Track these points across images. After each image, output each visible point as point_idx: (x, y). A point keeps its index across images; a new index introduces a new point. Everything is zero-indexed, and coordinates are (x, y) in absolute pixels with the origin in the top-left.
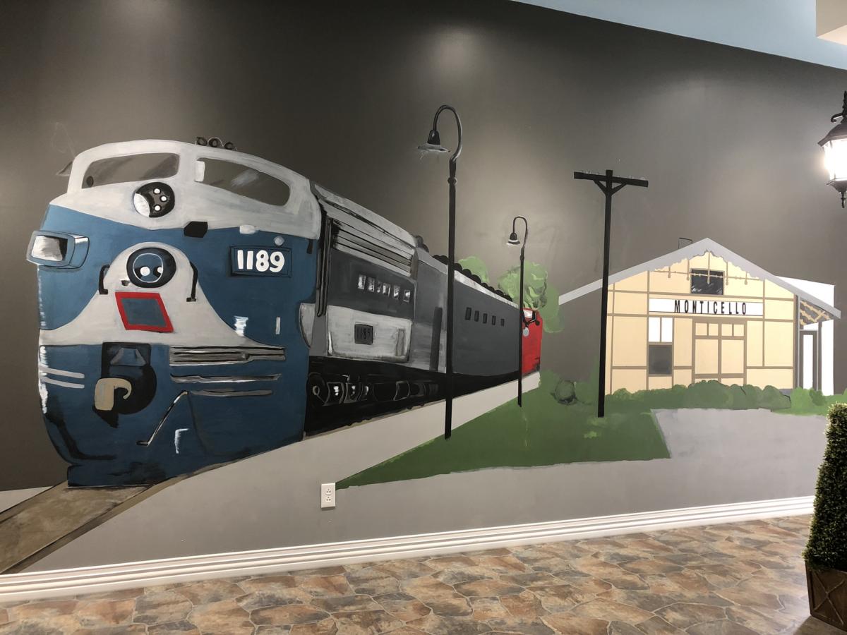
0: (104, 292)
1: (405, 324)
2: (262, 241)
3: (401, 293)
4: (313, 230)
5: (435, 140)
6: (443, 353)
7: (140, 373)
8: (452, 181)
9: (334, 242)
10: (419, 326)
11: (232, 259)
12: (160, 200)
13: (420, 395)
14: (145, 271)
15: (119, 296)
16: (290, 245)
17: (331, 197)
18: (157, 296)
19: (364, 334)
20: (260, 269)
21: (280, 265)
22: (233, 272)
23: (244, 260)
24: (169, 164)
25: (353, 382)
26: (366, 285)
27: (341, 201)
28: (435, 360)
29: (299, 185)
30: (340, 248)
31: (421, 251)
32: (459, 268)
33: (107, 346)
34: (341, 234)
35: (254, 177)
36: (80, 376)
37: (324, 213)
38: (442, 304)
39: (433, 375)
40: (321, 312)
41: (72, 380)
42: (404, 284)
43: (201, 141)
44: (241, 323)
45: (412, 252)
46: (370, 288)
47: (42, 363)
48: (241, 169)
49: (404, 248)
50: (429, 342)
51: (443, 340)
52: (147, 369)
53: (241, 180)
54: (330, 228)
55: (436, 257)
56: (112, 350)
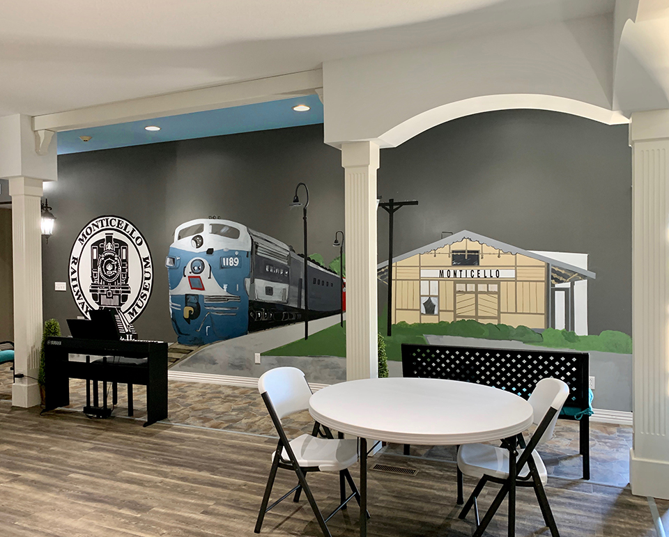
0: (185, 276)
1: (286, 286)
2: (230, 254)
3: (284, 272)
4: (248, 248)
5: (296, 201)
6: (303, 299)
7: (196, 305)
8: (305, 218)
9: (256, 252)
10: (292, 287)
11: (221, 261)
12: (199, 242)
13: (294, 319)
14: (196, 268)
15: (189, 277)
16: (240, 255)
17: (255, 233)
18: (199, 277)
19: (269, 291)
20: (231, 265)
21: (237, 263)
22: (222, 267)
23: (225, 262)
24: (201, 228)
25: (266, 311)
26: (269, 270)
27: (259, 234)
28: (300, 304)
29: (242, 228)
30: (258, 254)
31: (292, 252)
32: (309, 259)
33: (186, 295)
34: (259, 248)
35: (228, 229)
36: (180, 305)
37: (252, 240)
38: (302, 277)
39: (299, 309)
40: (252, 282)
41: (178, 307)
42: (286, 269)
43: (210, 218)
44: (225, 287)
45: (288, 253)
46: (271, 271)
47: (170, 301)
48: (223, 226)
49: (284, 252)
50: (297, 295)
51: (303, 294)
52: (198, 303)
53: (223, 231)
54: (255, 246)
55: (299, 255)
56: (188, 297)
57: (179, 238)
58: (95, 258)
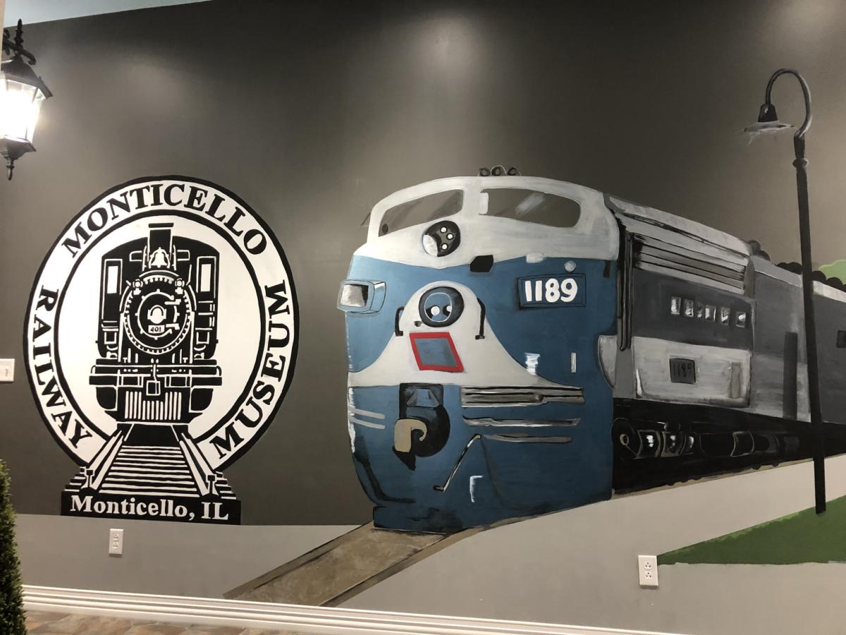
0: (400, 333)
1: (741, 356)
2: (551, 269)
3: (732, 317)
4: (609, 249)
5: (769, 115)
6: (803, 394)
7: (434, 414)
8: (799, 164)
9: (636, 261)
10: (761, 358)
11: (519, 291)
12: (447, 237)
13: (772, 450)
14: (436, 311)
15: (413, 336)
16: (583, 270)
17: (630, 208)
18: (447, 335)
19: (683, 371)
20: (550, 299)
21: (573, 293)
22: (522, 306)
23: (532, 292)
24: (454, 201)
25: (672, 430)
26: (682, 309)
27: (643, 212)
28: (790, 402)
29: (590, 201)
30: (644, 266)
31: (758, 260)
32: (821, 277)
33: (404, 386)
34: (645, 250)
35: (540, 200)
36: (380, 416)
37: (622, 228)
38: (797, 327)
39: (790, 424)
40: (625, 345)
41: (375, 420)
42: (736, 305)
43: (484, 172)
44: (532, 360)
45: (745, 262)
46: (688, 312)
47: (350, 404)
48: (524, 194)
49: (732, 258)
50: (780, 380)
51: (802, 375)
52: (441, 410)
53: (525, 206)
54: (631, 244)
55: (782, 265)
56: (408, 390)
57: (384, 230)
58: (112, 289)
